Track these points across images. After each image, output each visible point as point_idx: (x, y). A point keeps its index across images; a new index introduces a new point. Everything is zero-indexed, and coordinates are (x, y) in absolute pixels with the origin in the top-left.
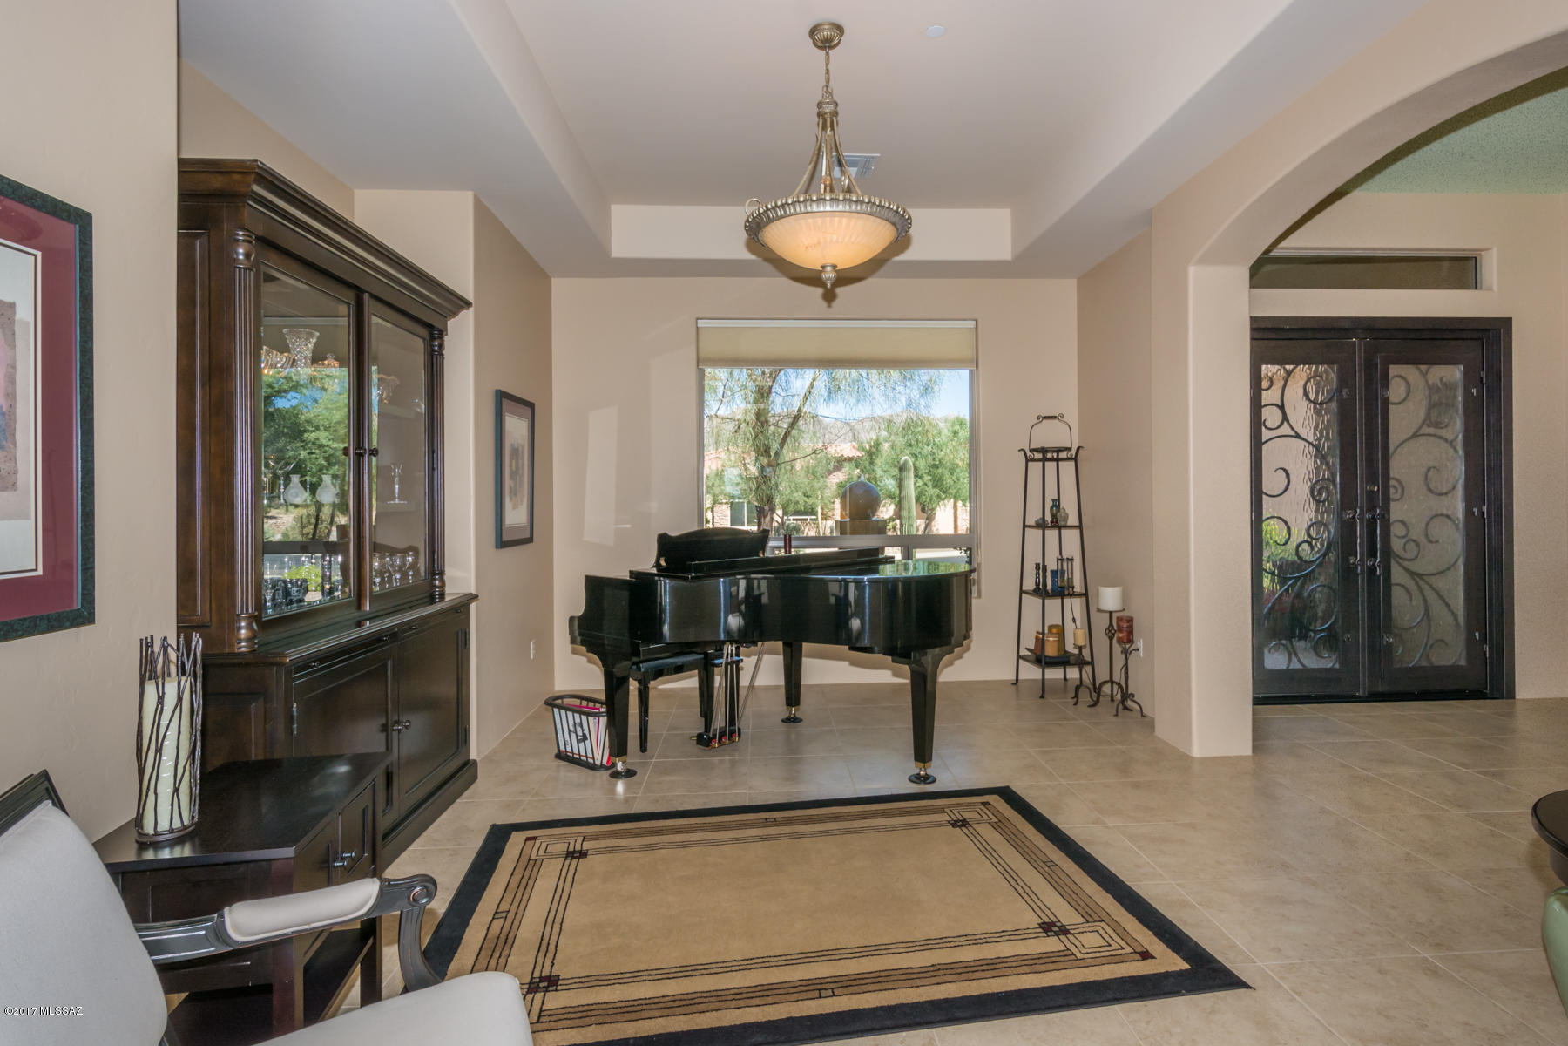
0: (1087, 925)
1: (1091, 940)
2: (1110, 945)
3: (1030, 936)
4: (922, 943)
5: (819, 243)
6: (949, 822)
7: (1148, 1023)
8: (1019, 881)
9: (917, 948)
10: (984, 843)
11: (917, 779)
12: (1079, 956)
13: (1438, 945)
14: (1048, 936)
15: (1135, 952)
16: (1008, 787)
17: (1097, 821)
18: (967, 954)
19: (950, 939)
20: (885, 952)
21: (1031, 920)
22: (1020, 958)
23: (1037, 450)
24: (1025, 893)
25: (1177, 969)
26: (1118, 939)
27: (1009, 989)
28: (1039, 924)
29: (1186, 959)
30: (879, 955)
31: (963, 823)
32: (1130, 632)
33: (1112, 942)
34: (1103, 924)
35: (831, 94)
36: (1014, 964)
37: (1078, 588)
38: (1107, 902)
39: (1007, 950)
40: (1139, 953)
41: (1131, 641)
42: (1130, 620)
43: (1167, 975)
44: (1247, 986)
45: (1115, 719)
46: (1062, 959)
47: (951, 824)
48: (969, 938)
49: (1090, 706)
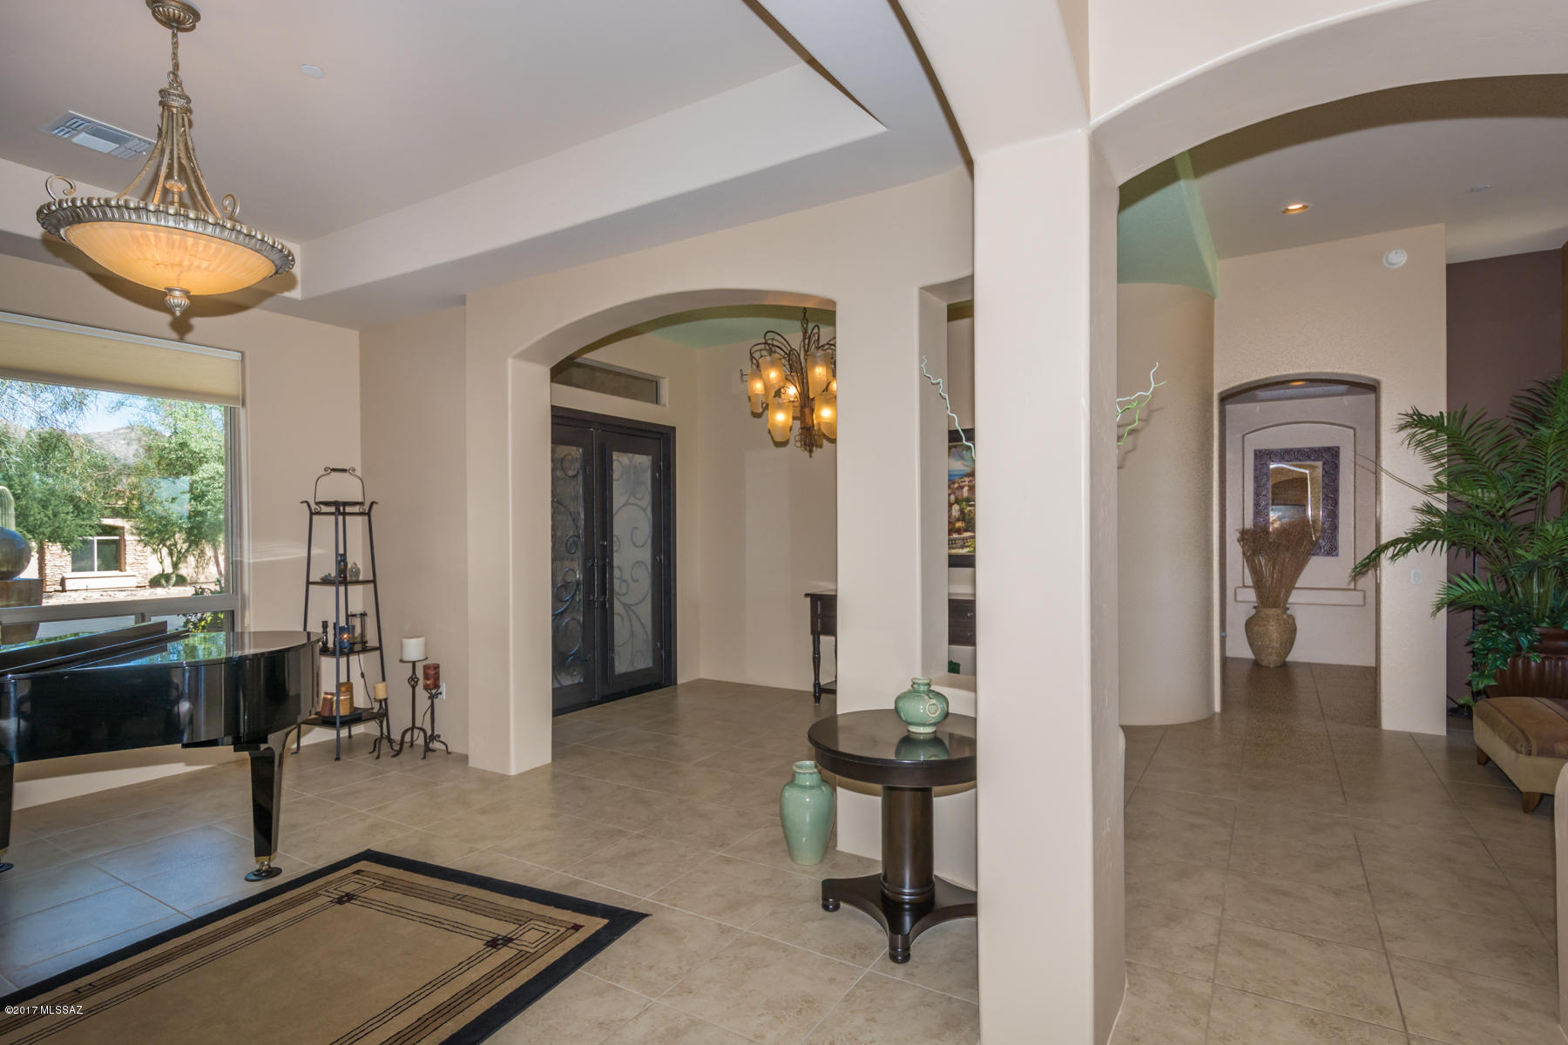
0: (522, 927)
1: (532, 936)
2: (548, 933)
3: (485, 956)
4: (395, 1008)
5: (180, 264)
6: (331, 901)
7: (606, 968)
8: (443, 921)
9: (392, 1015)
10: (386, 906)
11: (261, 875)
12: (532, 951)
13: (722, 845)
14: (499, 949)
15: (568, 929)
16: (369, 850)
17: (471, 850)
18: (442, 996)
19: (417, 993)
20: (363, 1033)
21: (477, 945)
22: (489, 976)
23: (327, 504)
24: (456, 928)
25: (602, 925)
26: (551, 926)
27: (498, 1000)
28: (485, 944)
29: (603, 917)
30: (358, 1039)
31: (349, 897)
32: (437, 678)
33: (548, 931)
34: (533, 922)
35: (180, 85)
36: (487, 982)
37: (372, 640)
38: (525, 905)
39: (473, 975)
40: (571, 928)
41: (437, 686)
42: (437, 667)
43: (598, 933)
44: (647, 915)
45: (424, 762)
46: (521, 960)
47: (337, 903)
48: (434, 983)
49: (394, 756)
